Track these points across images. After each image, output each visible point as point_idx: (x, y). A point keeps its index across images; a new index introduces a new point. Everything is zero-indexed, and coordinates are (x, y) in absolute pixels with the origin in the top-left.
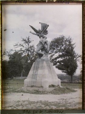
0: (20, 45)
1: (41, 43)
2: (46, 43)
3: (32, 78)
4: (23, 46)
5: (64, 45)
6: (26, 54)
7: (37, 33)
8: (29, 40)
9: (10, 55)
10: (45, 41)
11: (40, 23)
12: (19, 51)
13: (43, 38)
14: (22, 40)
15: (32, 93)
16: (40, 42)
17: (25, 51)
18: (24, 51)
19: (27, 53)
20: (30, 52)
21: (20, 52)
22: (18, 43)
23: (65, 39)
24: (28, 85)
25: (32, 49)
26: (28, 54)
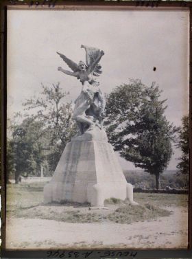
0: (38, 102)
1: (85, 95)
2: (96, 95)
3: (63, 182)
4: (46, 106)
5: (141, 104)
6: (53, 125)
7: (75, 71)
8: (59, 91)
9: (15, 127)
10: (95, 91)
11: (82, 47)
12: (35, 118)
13: (91, 83)
14: (43, 90)
15: (63, 220)
16: (82, 92)
17: (50, 117)
18: (46, 118)
19: (53, 121)
20: (62, 119)
21: (37, 120)
22: (33, 99)
23: (143, 90)
24: (54, 200)
25: (65, 114)
26: (57, 124)
